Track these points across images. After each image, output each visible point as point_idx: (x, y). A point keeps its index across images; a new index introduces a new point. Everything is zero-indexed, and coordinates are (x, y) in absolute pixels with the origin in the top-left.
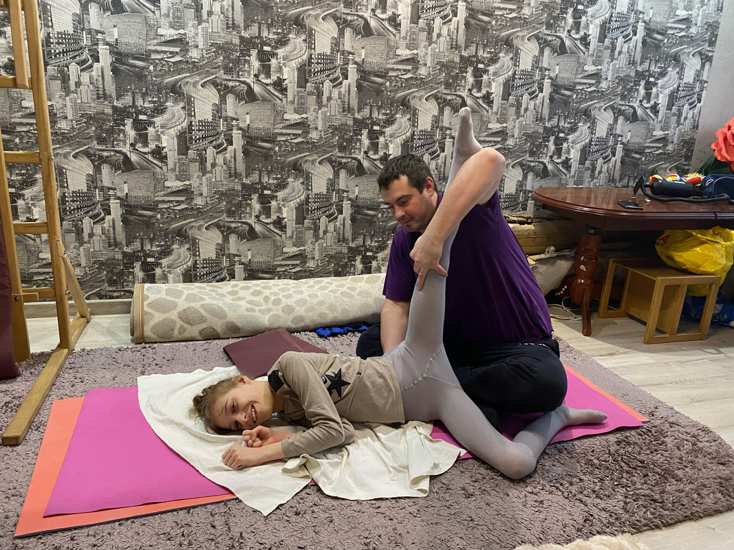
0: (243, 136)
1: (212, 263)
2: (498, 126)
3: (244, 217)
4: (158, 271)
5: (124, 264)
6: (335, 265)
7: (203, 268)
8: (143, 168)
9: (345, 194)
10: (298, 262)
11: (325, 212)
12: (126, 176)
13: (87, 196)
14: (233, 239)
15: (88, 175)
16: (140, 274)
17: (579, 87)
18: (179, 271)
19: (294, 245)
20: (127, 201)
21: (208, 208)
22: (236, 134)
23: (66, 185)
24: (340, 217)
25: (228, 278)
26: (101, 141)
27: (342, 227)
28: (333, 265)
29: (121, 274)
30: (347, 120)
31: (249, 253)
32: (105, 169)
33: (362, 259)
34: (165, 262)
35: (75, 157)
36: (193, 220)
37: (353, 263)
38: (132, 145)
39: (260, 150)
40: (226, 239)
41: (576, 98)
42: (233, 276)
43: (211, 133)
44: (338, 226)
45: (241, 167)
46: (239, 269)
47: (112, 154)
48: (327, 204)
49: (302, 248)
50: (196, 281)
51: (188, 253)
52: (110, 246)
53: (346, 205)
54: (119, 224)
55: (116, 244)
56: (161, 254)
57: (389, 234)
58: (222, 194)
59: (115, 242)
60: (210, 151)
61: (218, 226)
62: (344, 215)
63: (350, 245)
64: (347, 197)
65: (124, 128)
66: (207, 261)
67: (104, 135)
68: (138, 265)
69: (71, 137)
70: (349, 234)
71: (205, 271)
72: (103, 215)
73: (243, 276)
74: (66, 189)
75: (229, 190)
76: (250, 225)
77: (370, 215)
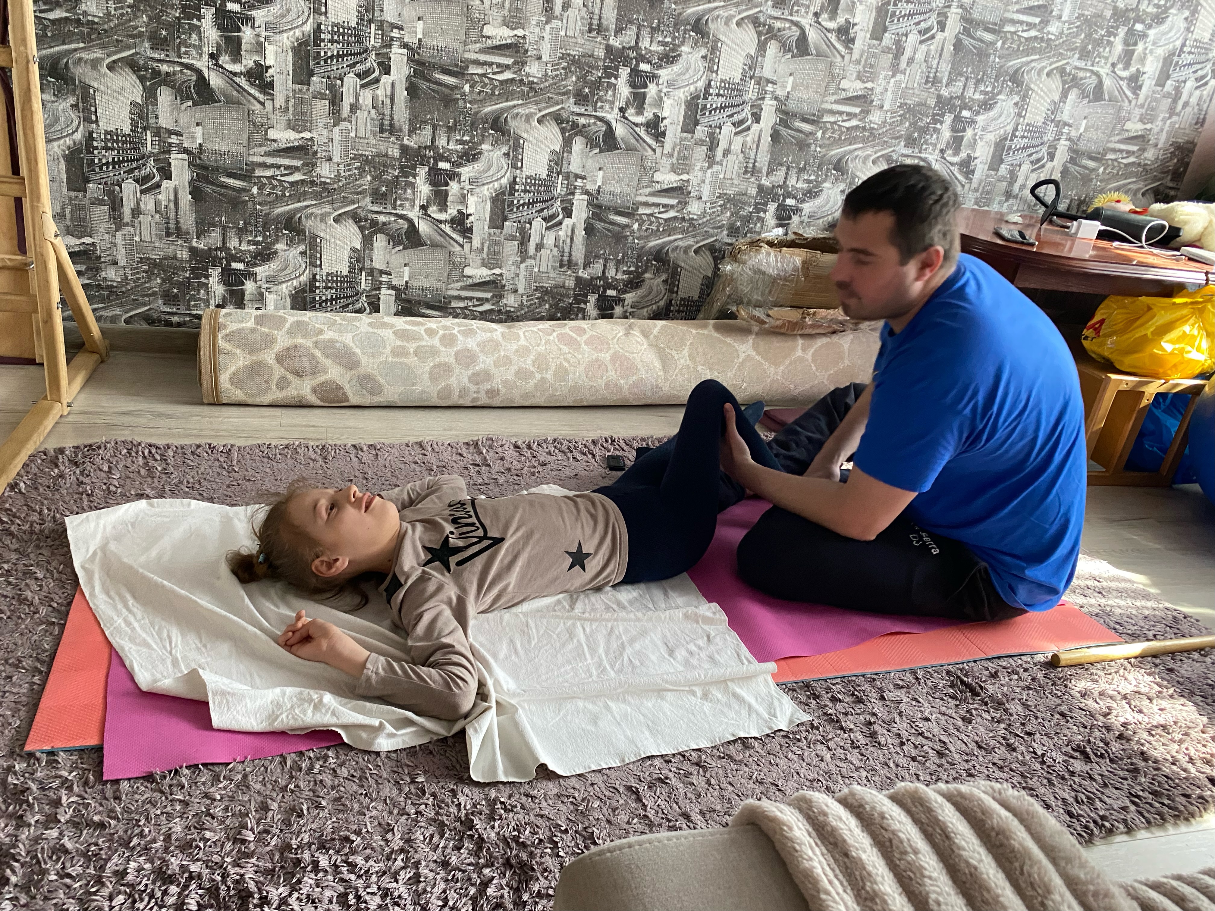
0: (410, 59)
1: (341, 282)
2: (859, 85)
3: (401, 205)
4: (249, 287)
5: (193, 269)
6: (551, 306)
7: (327, 288)
8: (230, 102)
9: (579, 183)
10: (488, 295)
11: (542, 210)
12: (200, 112)
13: (130, 143)
14: (380, 242)
15: (133, 104)
16: (218, 289)
17: (1009, 28)
18: (285, 289)
19: (485, 265)
20: (200, 159)
21: (340, 184)
22: (398, 56)
23: (94, 118)
24: (567, 222)
25: (368, 310)
26: (158, 43)
27: (569, 240)
28: (547, 306)
29: (186, 285)
30: (594, 47)
31: (406, 270)
32: (164, 96)
33: (598, 300)
34: (262, 271)
35: (110, 67)
36: (314, 202)
37: (582, 305)
38: (212, 56)
39: (437, 87)
40: (368, 241)
41: (1002, 47)
42: (375, 308)
43: (355, 49)
44: (562, 238)
45: (402, 117)
46: (386, 296)
47: (178, 69)
48: (545, 196)
49: (497, 271)
50: (313, 308)
51: (301, 260)
52: (168, 234)
53: (580, 202)
54: (186, 198)
55: (179, 233)
56: (255, 258)
57: (648, 261)
58: (366, 161)
59: (178, 229)
60: (351, 83)
61: (355, 217)
62: (574, 218)
63: (580, 274)
64: (582, 188)
65: (198, 23)
66: (334, 278)
67: (164, 32)
68: (215, 273)
69: (105, 31)
70: (579, 255)
71: (329, 294)
72: (157, 178)
73: (393, 309)
74: (94, 126)
75: (378, 155)
76: (410, 221)
77: (618, 225)
